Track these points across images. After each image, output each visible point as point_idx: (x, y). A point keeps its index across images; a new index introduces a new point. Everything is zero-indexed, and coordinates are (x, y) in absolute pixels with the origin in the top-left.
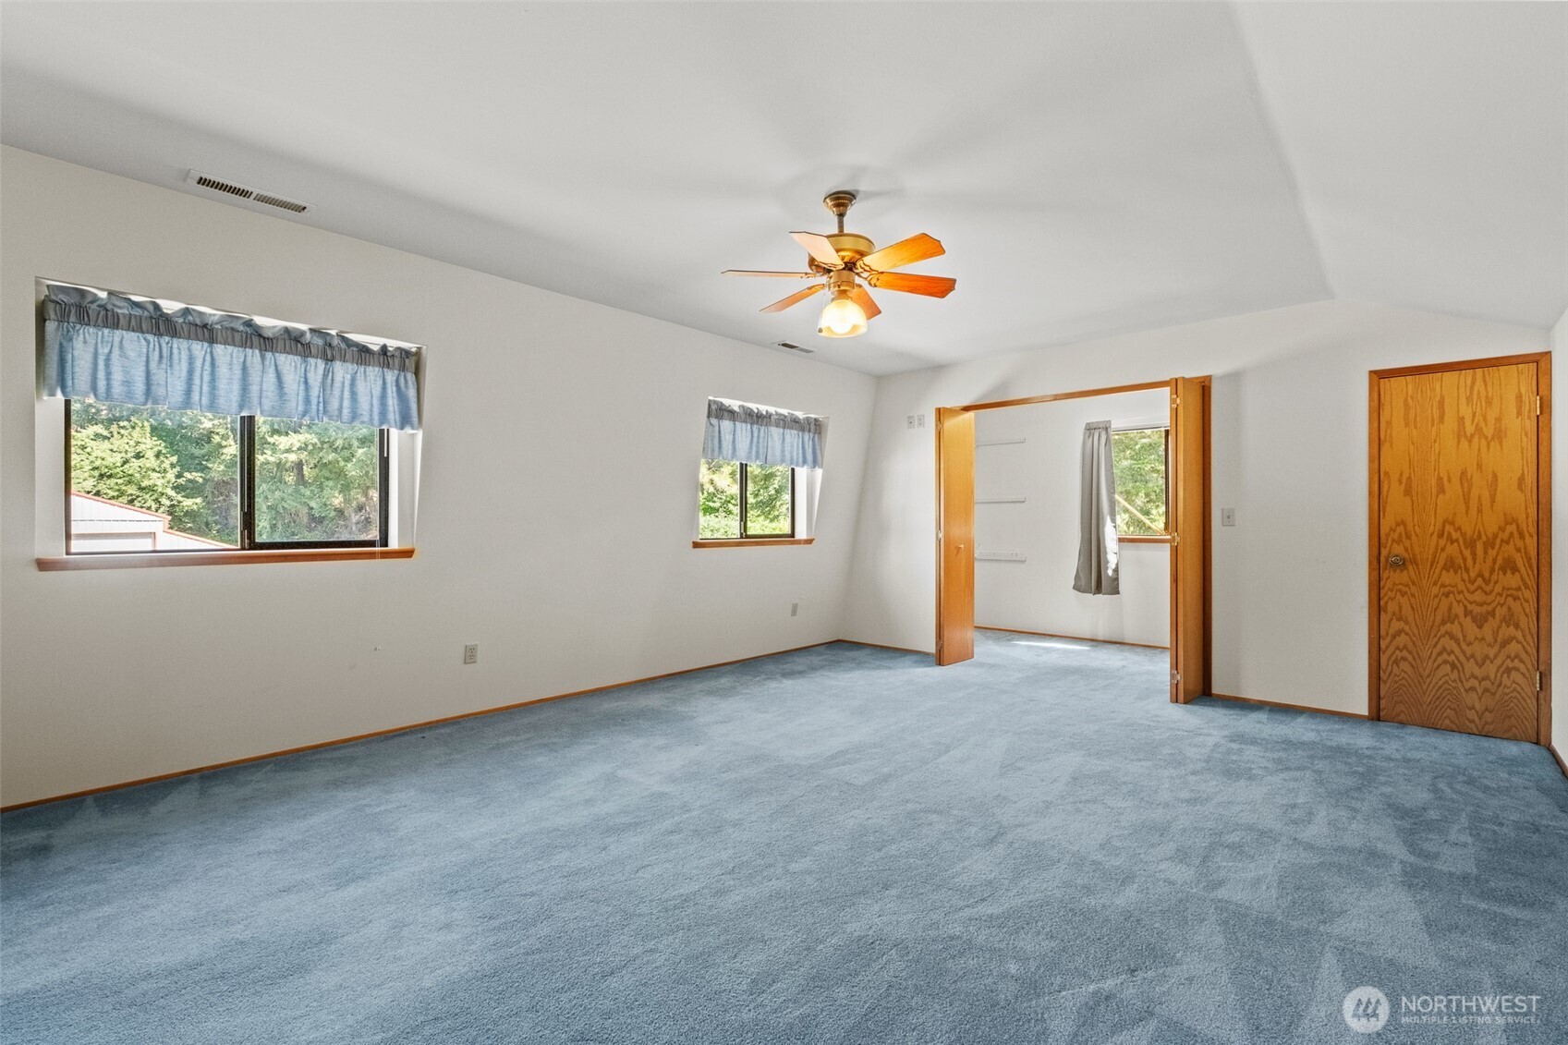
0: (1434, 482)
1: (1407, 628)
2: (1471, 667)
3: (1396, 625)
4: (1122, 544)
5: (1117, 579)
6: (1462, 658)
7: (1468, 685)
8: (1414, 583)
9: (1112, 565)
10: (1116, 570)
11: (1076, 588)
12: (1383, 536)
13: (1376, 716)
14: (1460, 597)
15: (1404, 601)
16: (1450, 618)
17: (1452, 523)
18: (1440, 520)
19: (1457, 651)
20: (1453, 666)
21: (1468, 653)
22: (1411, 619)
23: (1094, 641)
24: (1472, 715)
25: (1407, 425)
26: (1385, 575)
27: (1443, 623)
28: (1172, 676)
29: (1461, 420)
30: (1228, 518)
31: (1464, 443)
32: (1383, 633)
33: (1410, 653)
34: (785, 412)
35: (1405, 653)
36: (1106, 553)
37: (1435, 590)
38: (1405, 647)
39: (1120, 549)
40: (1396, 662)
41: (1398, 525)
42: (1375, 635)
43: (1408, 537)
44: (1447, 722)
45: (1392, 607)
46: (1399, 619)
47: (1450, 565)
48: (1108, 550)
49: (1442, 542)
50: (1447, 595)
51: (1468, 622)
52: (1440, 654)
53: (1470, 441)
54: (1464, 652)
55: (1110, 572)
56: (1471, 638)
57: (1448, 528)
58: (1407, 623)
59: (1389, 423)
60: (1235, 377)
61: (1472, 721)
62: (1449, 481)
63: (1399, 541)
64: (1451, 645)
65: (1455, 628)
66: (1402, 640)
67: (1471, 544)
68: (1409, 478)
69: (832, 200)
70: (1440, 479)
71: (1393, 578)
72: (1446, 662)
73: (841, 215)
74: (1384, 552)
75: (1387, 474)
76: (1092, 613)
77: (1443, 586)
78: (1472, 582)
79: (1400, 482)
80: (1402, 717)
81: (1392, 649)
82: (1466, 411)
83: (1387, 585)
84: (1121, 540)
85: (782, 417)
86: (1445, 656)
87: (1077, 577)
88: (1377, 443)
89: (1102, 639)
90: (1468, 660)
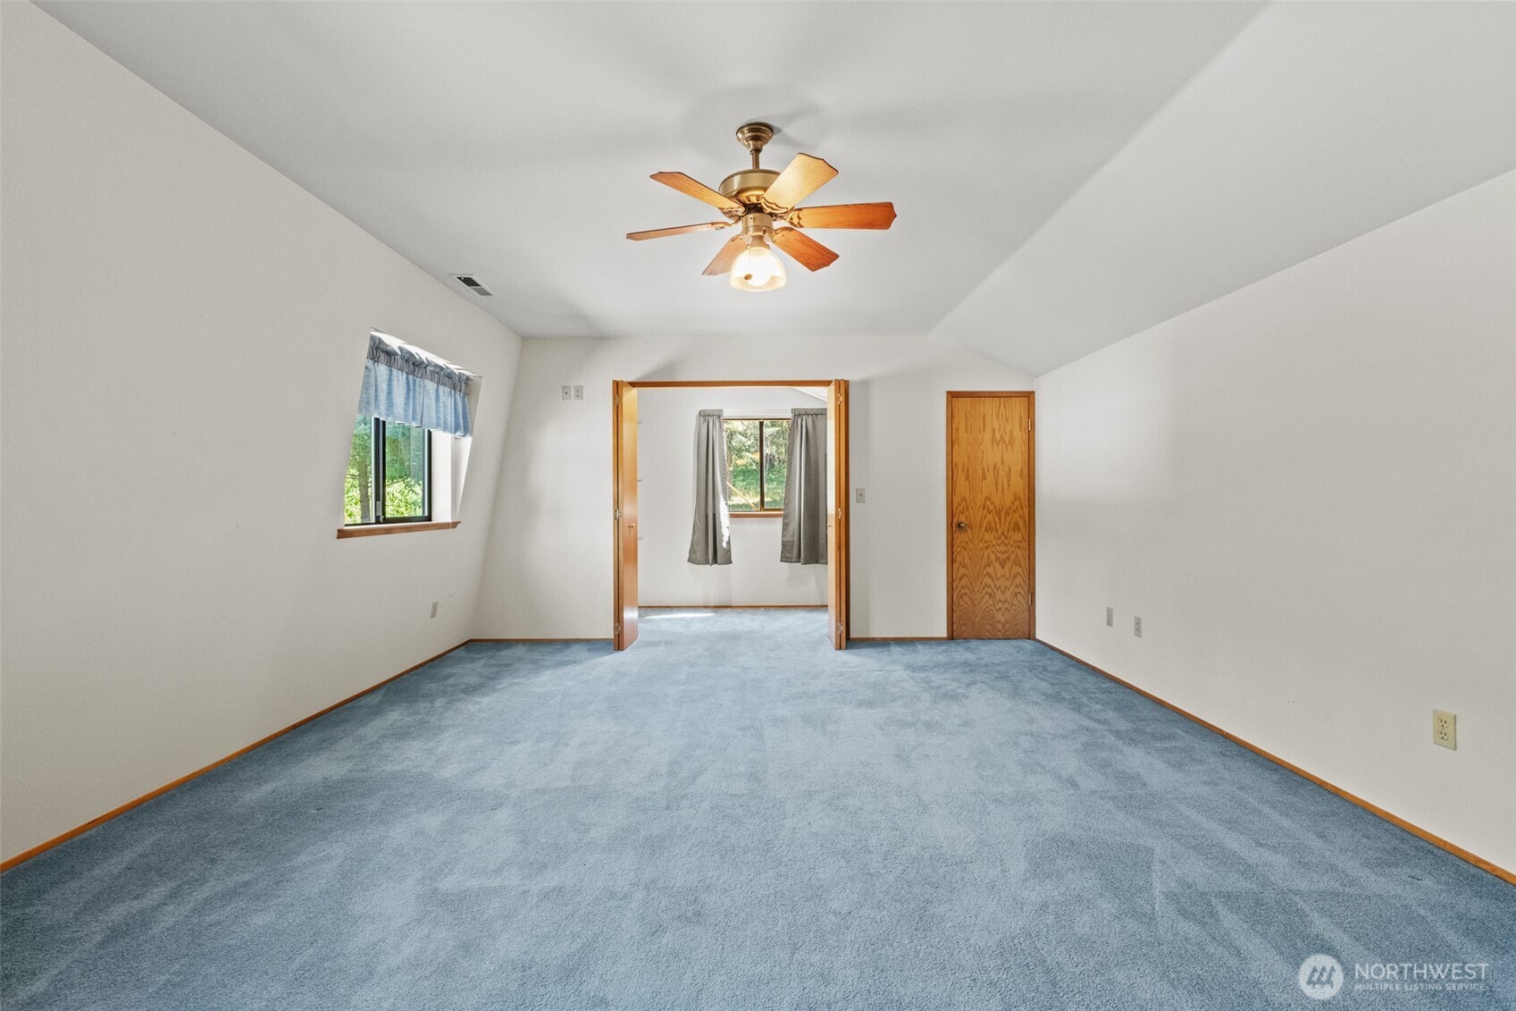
0: (980, 472)
1: (967, 573)
2: (999, 595)
3: (963, 571)
4: (733, 519)
5: (729, 551)
6: (995, 590)
7: (997, 607)
8: (970, 541)
9: (726, 539)
10: (729, 543)
11: (690, 560)
12: (954, 508)
13: (951, 637)
14: (993, 549)
15: (965, 553)
16: (989, 564)
17: (989, 500)
18: (984, 498)
19: (992, 584)
20: (991, 596)
21: (998, 586)
22: (969, 566)
23: (718, 608)
24: (999, 626)
25: (967, 431)
26: (955, 536)
27: (985, 567)
28: (837, 628)
29: (994, 430)
30: (861, 495)
31: (995, 446)
32: (954, 577)
33: (969, 589)
34: (441, 362)
35: (966, 590)
36: (721, 527)
37: (981, 545)
38: (966, 586)
39: (731, 523)
40: (961, 597)
41: (962, 501)
42: (950, 580)
43: (968, 510)
44: (988, 633)
45: (959, 559)
46: (963, 567)
47: (989, 529)
48: (723, 525)
49: (985, 512)
50: (987, 548)
51: (997, 565)
52: (984, 588)
53: (998, 445)
54: (995, 586)
55: (724, 545)
56: (999, 575)
57: (988, 503)
58: (967, 569)
59: (957, 429)
60: (865, 384)
61: (999, 631)
62: (988, 471)
63: (962, 512)
64: (987, 580)
65: (990, 570)
66: (965, 581)
67: (999, 514)
68: (968, 469)
69: (750, 130)
70: (983, 469)
71: (961, 537)
72: (987, 593)
73: (757, 151)
74: (955, 520)
75: (956, 465)
76: (706, 582)
77: (986, 542)
78: (999, 538)
79: (963, 471)
80: (965, 634)
81: (959, 587)
82: (996, 425)
83: (957, 543)
84: (732, 516)
85: (438, 370)
86: (986, 589)
87: (692, 551)
88: (951, 443)
89: (713, 605)
90: (997, 589)
